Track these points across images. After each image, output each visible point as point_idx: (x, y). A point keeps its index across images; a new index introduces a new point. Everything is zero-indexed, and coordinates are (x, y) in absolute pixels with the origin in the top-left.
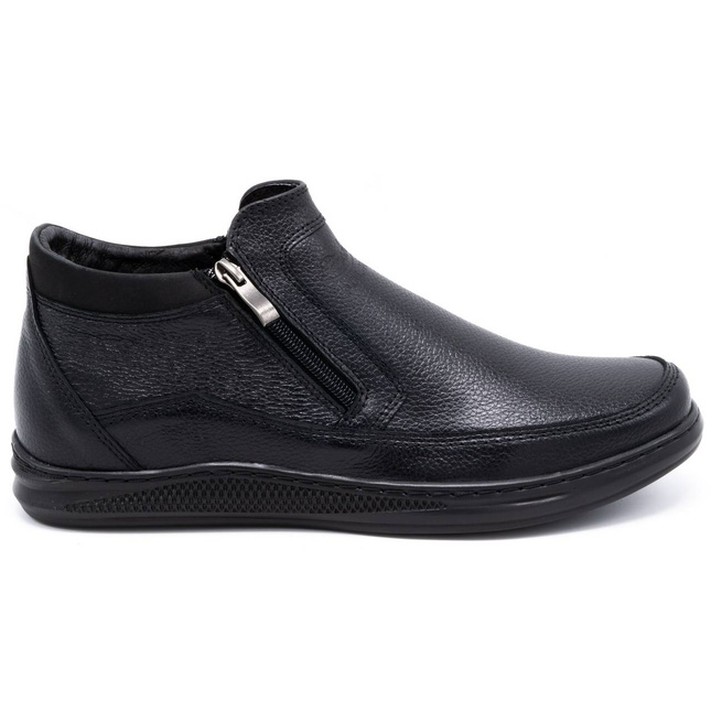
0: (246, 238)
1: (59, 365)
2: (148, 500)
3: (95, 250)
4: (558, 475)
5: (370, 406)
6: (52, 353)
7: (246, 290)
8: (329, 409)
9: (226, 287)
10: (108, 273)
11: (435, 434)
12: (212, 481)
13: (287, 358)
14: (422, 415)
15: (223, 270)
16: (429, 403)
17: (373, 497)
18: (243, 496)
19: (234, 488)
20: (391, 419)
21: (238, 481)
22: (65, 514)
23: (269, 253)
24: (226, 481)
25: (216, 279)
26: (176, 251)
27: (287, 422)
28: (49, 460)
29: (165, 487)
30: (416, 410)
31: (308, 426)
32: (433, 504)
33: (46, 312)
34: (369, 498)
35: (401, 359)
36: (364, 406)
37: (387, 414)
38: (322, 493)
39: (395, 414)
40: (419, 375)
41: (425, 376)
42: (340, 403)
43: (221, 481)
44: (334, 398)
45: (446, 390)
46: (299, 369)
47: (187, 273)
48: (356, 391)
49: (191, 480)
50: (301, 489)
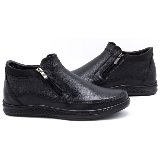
0: (44, 64)
1: (9, 86)
2: (24, 111)
3: (20, 65)
4: (98, 110)
5: (64, 95)
6: (8, 84)
7: (43, 73)
8: (57, 96)
9: (39, 73)
10: (18, 69)
11: (76, 101)
12: (35, 108)
13: (50, 86)
14: (74, 98)
15: (39, 69)
16: (76, 95)
17: (64, 113)
18: (41, 111)
19: (39, 110)
20: (68, 98)
21: (40, 108)
22: (9, 113)
23: (48, 67)
24: (38, 108)
25: (37, 71)
26: (35, 66)
27: (49, 98)
28: (7, 103)
29: (27, 109)
30: (73, 97)
31: (53, 99)
32: (74, 114)
33: (8, 76)
34: (63, 113)
35: (71, 87)
36: (63, 95)
37: (67, 97)
38: (55, 111)
39: (69, 97)
40: (74, 90)
41: (75, 90)
42: (59, 95)
43: (37, 108)
44: (58, 94)
45: (79, 93)
46: (52, 88)
47: (32, 70)
48: (62, 93)
49: (32, 108)
50: (51, 110)
